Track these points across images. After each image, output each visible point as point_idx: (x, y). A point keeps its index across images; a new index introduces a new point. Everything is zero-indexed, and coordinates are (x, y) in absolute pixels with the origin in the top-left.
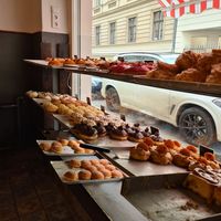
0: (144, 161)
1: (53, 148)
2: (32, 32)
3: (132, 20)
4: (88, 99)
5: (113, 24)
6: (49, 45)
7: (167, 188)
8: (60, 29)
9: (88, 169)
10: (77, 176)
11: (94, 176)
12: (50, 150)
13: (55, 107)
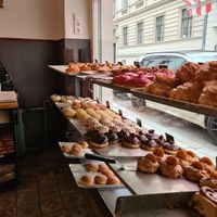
0: (151, 173)
1: (73, 150)
2: (57, 39)
3: (160, 18)
4: (107, 102)
5: (140, 24)
6: (71, 51)
7: (168, 208)
8: (82, 35)
9: (104, 173)
10: (92, 180)
11: (110, 181)
12: (70, 153)
13: (74, 112)
